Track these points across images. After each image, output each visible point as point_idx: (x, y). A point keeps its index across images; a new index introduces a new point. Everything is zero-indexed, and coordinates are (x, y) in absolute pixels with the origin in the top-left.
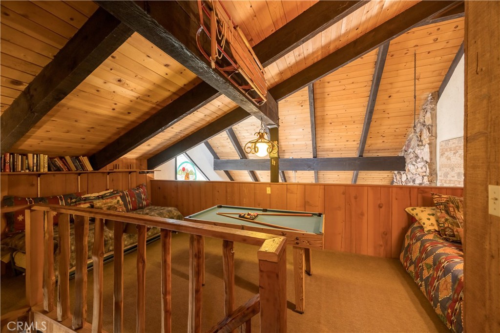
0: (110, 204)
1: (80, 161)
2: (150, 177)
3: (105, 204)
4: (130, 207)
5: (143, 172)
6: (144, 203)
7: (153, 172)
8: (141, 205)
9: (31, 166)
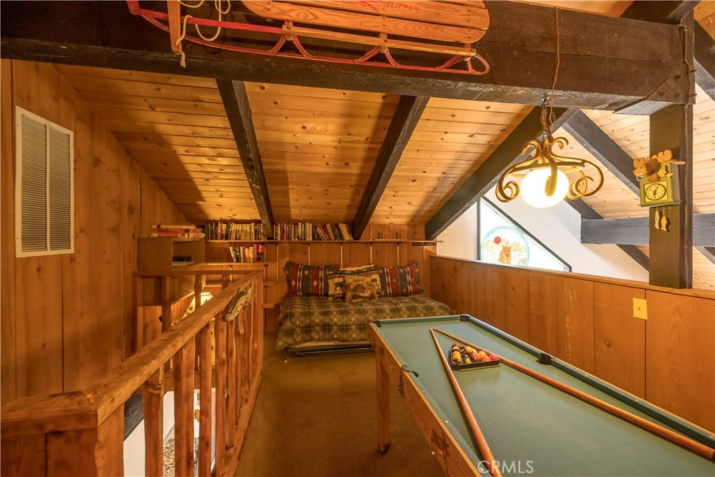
0: (361, 283)
1: (339, 229)
2: (429, 252)
3: (356, 281)
4: (389, 290)
5: (419, 243)
6: (410, 288)
7: (435, 244)
8: (404, 290)
9: (300, 234)
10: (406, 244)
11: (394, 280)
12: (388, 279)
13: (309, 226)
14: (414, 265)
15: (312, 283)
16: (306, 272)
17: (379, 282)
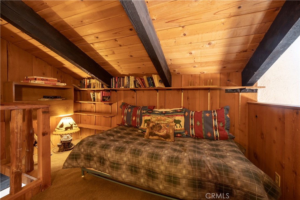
2: (247, 98)
5: (233, 89)
6: (217, 133)
7: (255, 91)
8: (209, 134)
9: (126, 84)
10: (218, 92)
11: (198, 123)
12: (192, 122)
13: (132, 79)
14: (225, 111)
15: (132, 118)
16: (129, 110)
17: (182, 123)
